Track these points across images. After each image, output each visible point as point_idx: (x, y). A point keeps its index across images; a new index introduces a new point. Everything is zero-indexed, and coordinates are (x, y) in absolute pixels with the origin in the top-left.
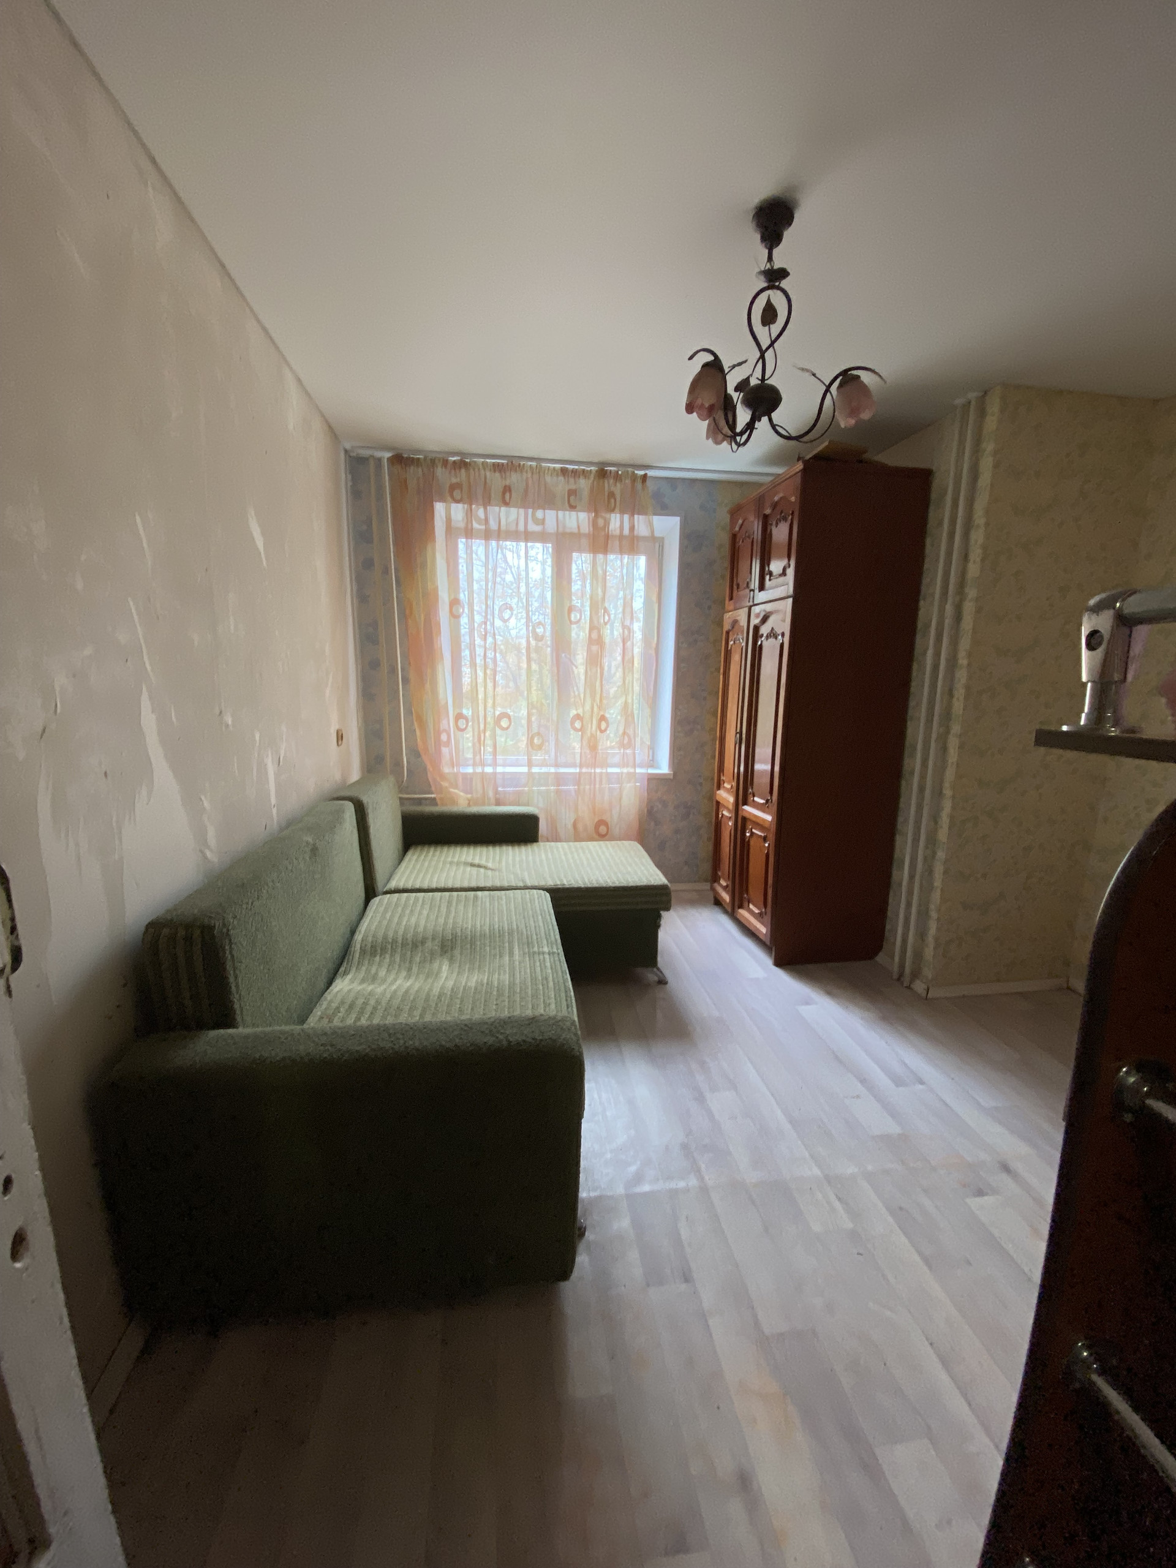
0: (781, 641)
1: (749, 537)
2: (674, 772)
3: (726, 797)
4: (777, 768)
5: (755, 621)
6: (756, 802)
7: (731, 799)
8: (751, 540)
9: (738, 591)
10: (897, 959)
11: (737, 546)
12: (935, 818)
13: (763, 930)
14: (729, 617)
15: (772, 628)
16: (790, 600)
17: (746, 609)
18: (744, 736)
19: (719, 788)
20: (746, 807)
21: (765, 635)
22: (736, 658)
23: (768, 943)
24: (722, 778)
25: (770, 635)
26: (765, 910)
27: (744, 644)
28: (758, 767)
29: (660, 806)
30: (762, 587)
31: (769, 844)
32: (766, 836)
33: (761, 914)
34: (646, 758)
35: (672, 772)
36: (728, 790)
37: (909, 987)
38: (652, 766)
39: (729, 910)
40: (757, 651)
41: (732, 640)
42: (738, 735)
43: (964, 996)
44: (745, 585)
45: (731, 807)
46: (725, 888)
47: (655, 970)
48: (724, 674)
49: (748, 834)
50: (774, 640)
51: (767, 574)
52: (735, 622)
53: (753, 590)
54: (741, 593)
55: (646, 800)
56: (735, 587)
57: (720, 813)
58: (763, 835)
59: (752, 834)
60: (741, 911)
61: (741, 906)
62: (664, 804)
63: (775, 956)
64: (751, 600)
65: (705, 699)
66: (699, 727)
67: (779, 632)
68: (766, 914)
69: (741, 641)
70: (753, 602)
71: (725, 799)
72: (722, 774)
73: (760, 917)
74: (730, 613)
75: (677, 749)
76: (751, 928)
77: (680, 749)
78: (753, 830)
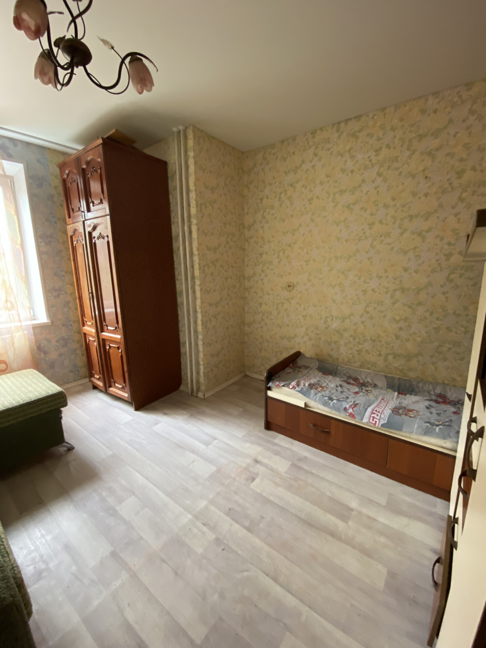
0: (107, 240)
1: (74, 181)
2: (51, 321)
3: (90, 329)
4: (119, 310)
5: (88, 229)
6: (109, 329)
7: (94, 331)
8: (76, 183)
9: (73, 213)
10: (189, 386)
11: (67, 187)
12: (196, 322)
13: (126, 395)
14: (71, 228)
15: (100, 233)
16: (108, 217)
17: (82, 223)
18: (94, 294)
19: (84, 325)
20: (103, 333)
21: (96, 237)
22: (80, 251)
23: (130, 401)
24: (85, 319)
25: (100, 237)
26: (125, 384)
27: (84, 242)
28: (106, 311)
29: (45, 343)
30: (89, 210)
31: (121, 350)
32: (119, 346)
33: (123, 388)
34: (29, 315)
35: (50, 321)
36: (90, 326)
37: (197, 397)
38: (34, 319)
39: (104, 390)
40: (93, 247)
41: (75, 241)
42: (91, 294)
43: (217, 392)
44: (78, 209)
45: (94, 335)
46: (99, 379)
47: (64, 444)
48: (74, 260)
49: (108, 348)
50: (103, 239)
51: (91, 203)
52: (75, 230)
53: (84, 212)
54: (76, 214)
55: (34, 341)
56: (71, 210)
57: (88, 339)
58: (117, 346)
59: (110, 347)
60: (111, 389)
61: (110, 386)
62: (49, 341)
63: (135, 406)
64: (83, 217)
65: (64, 276)
66: (63, 293)
67: (105, 235)
68: (126, 386)
69: (81, 241)
70: (85, 218)
71: (89, 331)
72: (84, 317)
73: (123, 389)
74: (71, 225)
75: (50, 307)
76: (119, 396)
77: (52, 306)
78: (111, 345)
